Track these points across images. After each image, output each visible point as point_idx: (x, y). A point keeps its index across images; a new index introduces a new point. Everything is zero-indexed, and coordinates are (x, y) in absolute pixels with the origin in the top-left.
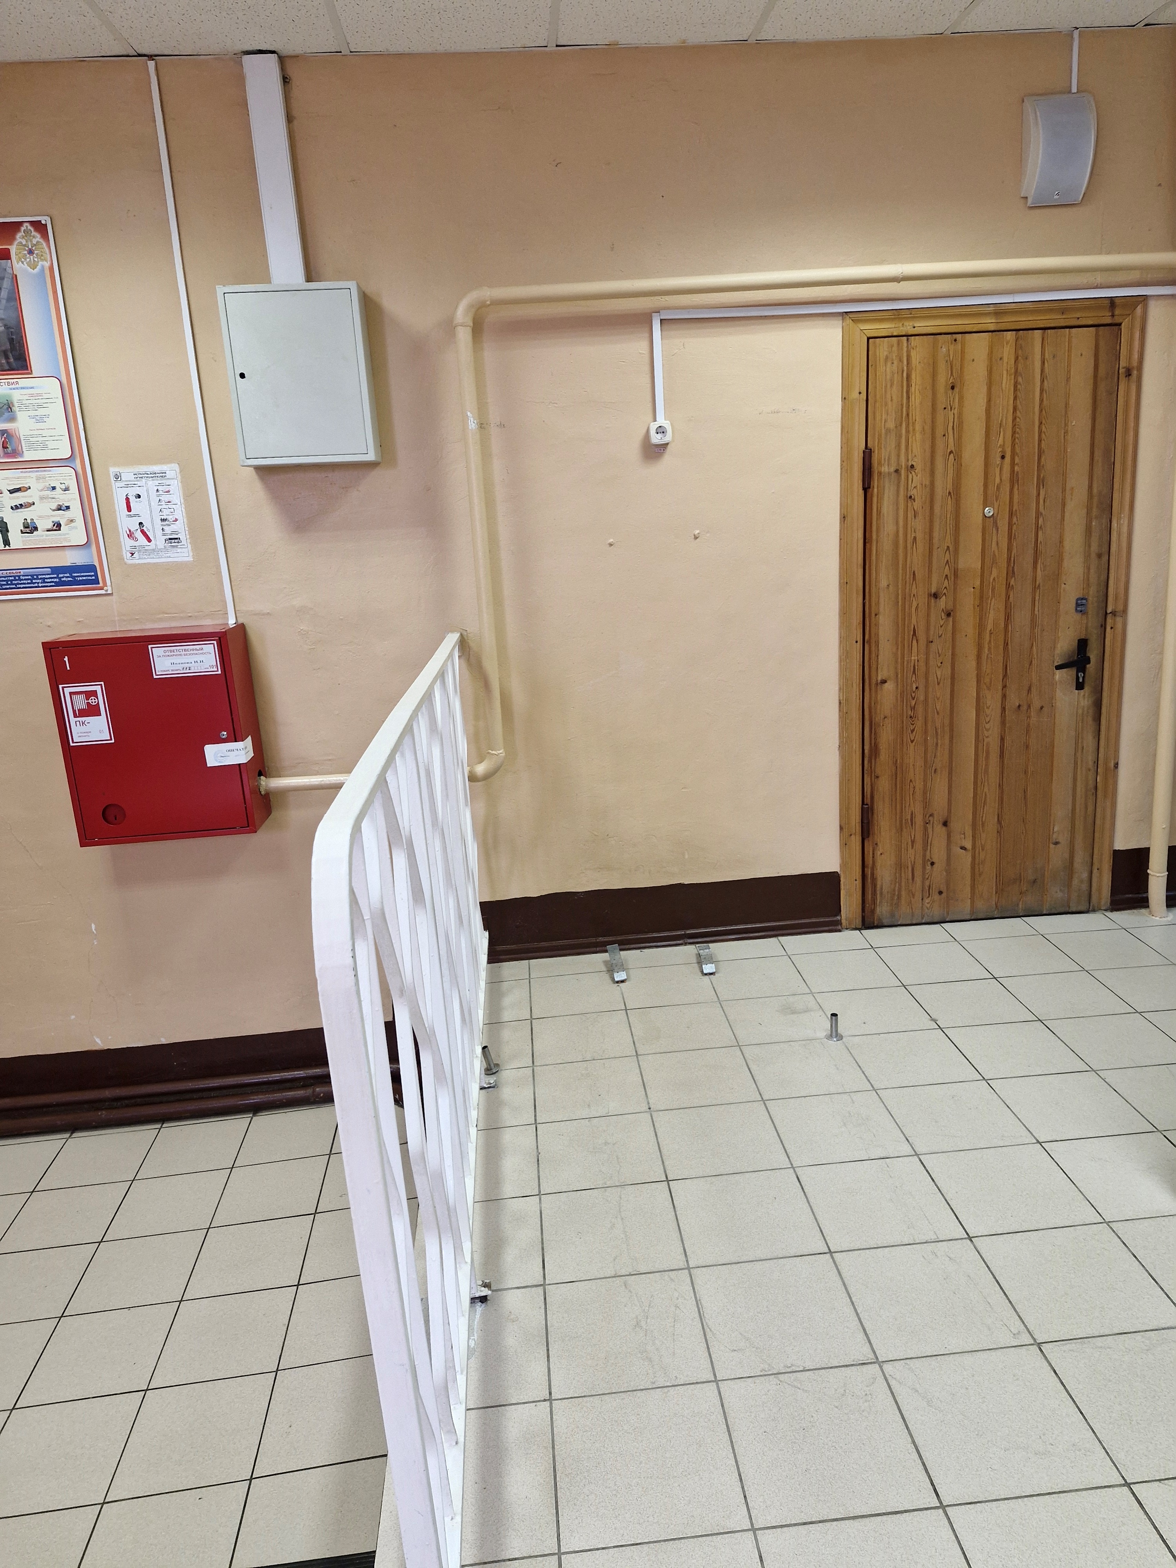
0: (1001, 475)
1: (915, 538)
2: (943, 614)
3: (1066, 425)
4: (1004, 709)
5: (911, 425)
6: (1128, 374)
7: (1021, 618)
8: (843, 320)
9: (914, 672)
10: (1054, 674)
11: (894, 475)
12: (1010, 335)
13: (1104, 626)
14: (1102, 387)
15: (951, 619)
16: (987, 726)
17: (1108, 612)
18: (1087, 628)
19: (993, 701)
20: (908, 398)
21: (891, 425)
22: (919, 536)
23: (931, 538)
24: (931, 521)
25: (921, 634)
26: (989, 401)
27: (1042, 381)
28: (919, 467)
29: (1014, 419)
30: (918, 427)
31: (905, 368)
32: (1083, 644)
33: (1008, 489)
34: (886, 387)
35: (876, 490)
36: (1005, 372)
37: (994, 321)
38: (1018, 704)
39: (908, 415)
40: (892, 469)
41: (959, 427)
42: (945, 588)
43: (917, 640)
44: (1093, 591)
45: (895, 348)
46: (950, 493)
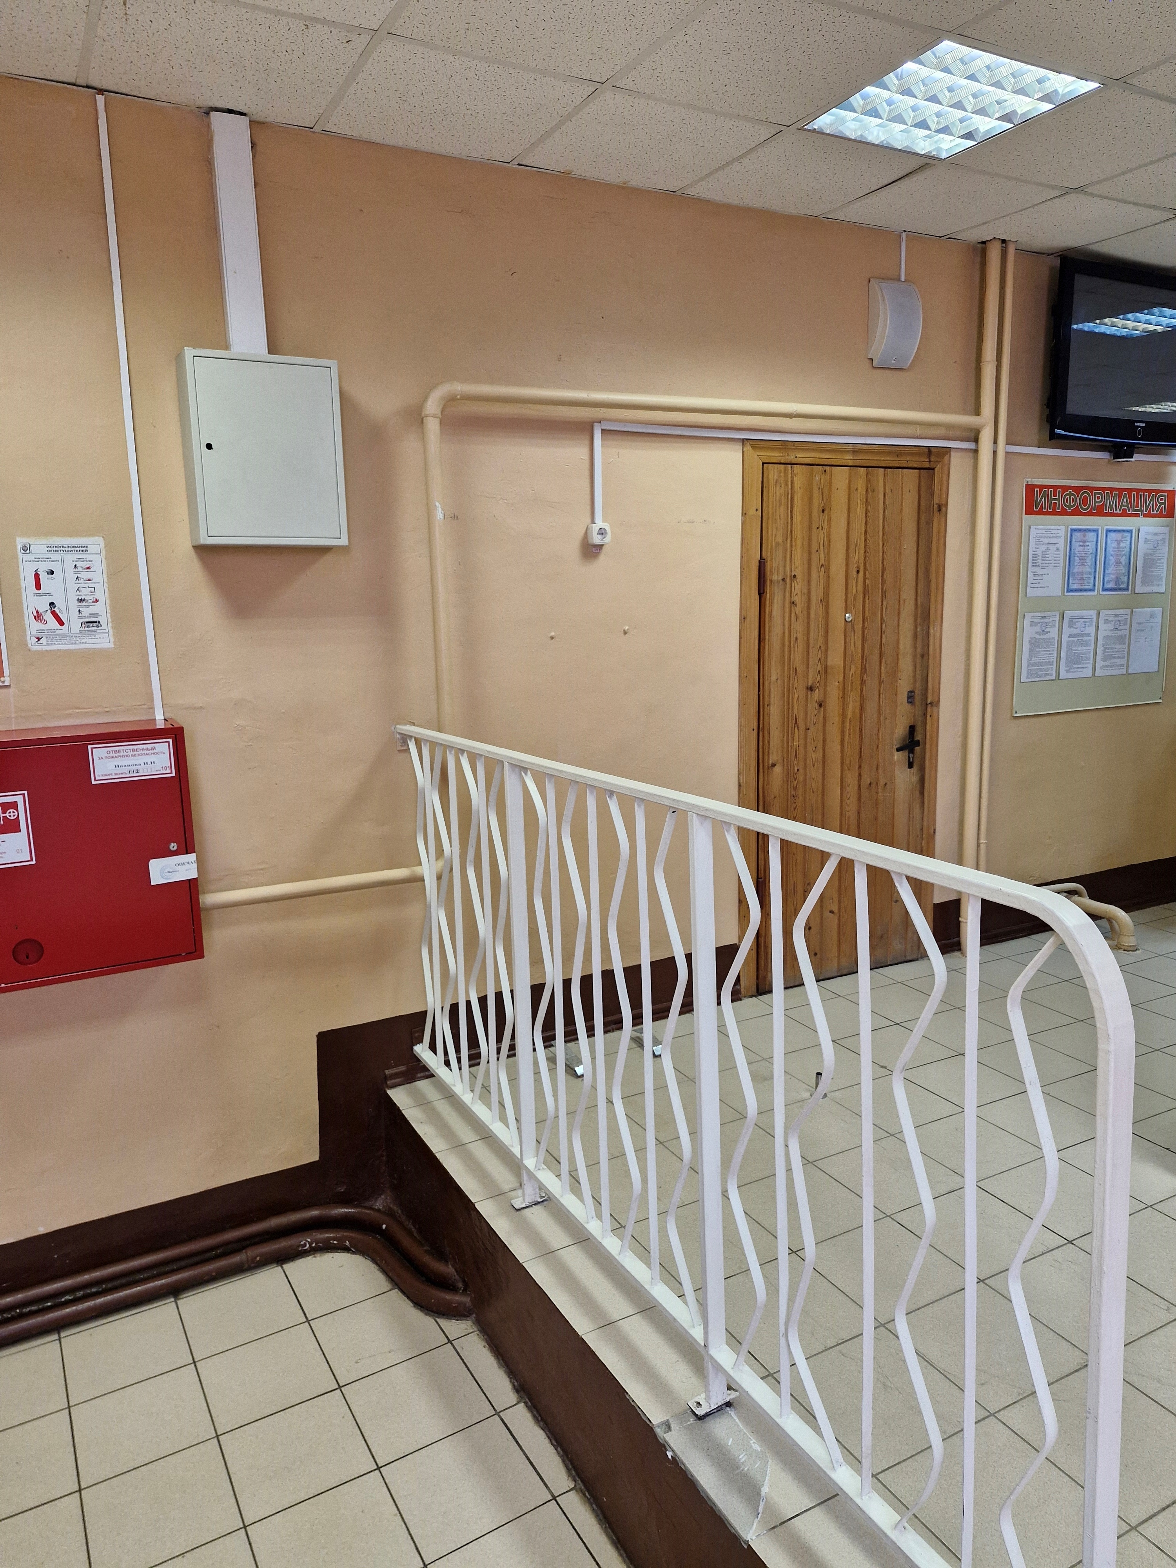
0: (856, 588)
1: (796, 638)
2: (816, 704)
3: (900, 547)
4: (859, 786)
5: (793, 540)
6: (939, 510)
7: (871, 707)
8: (743, 444)
9: (796, 756)
10: (893, 755)
11: (781, 582)
12: (862, 470)
13: (925, 715)
14: (923, 517)
15: (822, 709)
16: (848, 802)
17: (928, 703)
18: (914, 716)
19: (851, 781)
20: (792, 517)
21: (780, 539)
22: (800, 637)
23: (808, 639)
24: (808, 623)
25: (801, 723)
26: (848, 524)
27: (884, 511)
28: (799, 577)
29: (865, 540)
30: (799, 541)
31: (790, 491)
32: (912, 729)
33: (862, 599)
34: (776, 506)
35: (768, 595)
36: (859, 501)
37: (851, 458)
38: (869, 782)
39: (791, 532)
40: (780, 578)
41: (828, 545)
42: (818, 682)
43: (798, 728)
44: (918, 685)
45: (782, 474)
46: (821, 600)
